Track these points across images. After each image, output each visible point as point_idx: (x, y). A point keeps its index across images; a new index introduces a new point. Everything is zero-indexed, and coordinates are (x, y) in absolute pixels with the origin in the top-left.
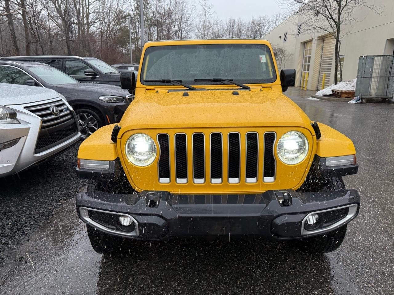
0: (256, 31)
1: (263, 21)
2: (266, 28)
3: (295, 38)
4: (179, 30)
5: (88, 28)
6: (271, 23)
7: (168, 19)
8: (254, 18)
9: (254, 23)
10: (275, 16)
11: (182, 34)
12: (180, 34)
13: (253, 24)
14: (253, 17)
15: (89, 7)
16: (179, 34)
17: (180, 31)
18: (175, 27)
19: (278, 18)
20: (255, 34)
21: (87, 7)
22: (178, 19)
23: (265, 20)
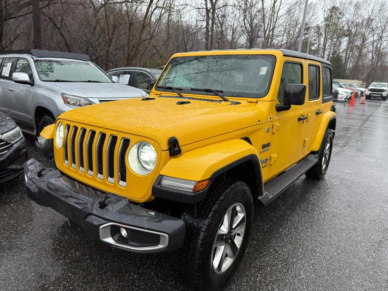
4: (379, 39)
5: (272, 41)
7: (366, 28)
11: (381, 45)
12: (379, 45)
15: (276, 21)
16: (377, 44)
17: (380, 41)
18: (375, 36)
21: (275, 21)
22: (380, 27)
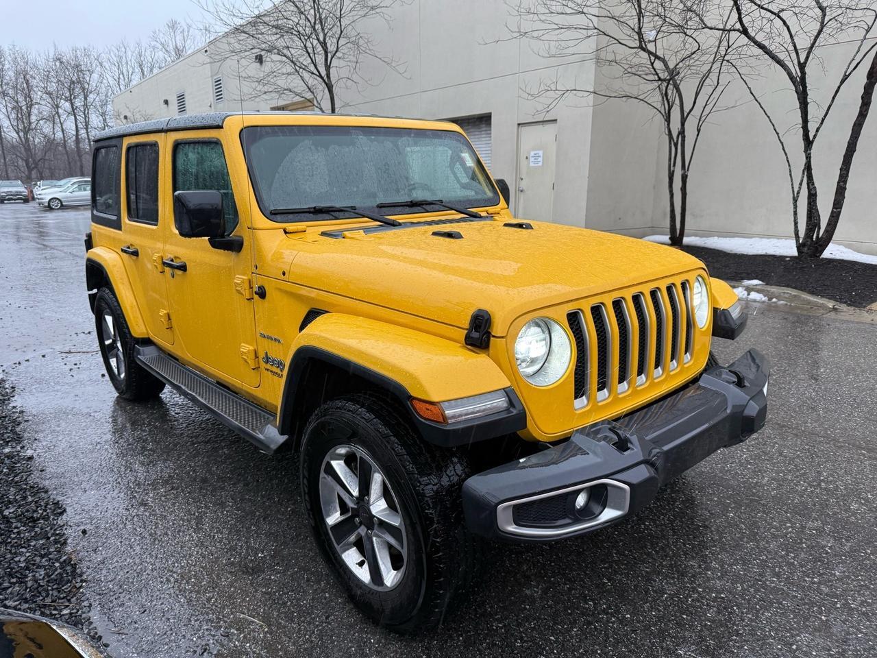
0: (72, 82)
1: (83, 61)
2: (95, 76)
3: (210, 106)
6: (107, 65)
8: (59, 49)
9: (61, 62)
10: (114, 49)
13: (58, 64)
14: (55, 46)
19: (122, 54)
20: (71, 90)
23: (88, 56)
